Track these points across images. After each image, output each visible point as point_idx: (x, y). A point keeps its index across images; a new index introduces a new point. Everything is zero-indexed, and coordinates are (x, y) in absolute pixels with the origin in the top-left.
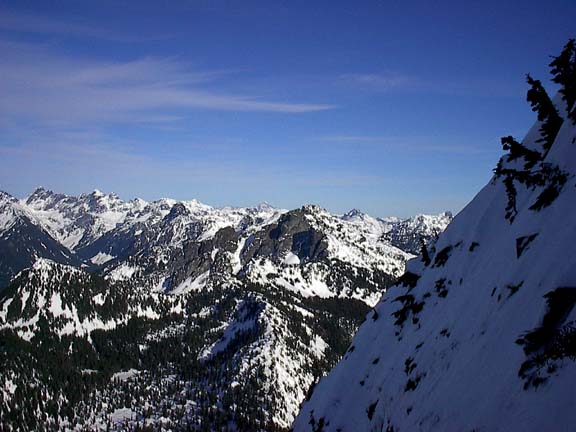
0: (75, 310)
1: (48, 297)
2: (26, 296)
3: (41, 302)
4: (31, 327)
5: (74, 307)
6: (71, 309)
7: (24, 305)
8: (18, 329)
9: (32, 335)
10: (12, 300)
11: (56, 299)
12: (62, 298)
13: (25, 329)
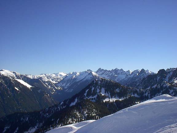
0: (109, 94)
1: (100, 89)
2: (93, 89)
3: (98, 91)
4: (95, 98)
5: (109, 92)
6: (108, 93)
7: (92, 91)
8: (90, 99)
9: (95, 101)
10: (88, 90)
11: (103, 90)
12: (105, 89)
13: (92, 99)
